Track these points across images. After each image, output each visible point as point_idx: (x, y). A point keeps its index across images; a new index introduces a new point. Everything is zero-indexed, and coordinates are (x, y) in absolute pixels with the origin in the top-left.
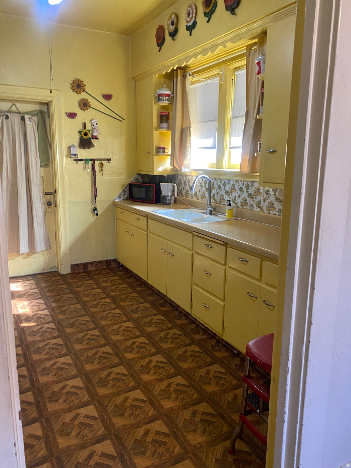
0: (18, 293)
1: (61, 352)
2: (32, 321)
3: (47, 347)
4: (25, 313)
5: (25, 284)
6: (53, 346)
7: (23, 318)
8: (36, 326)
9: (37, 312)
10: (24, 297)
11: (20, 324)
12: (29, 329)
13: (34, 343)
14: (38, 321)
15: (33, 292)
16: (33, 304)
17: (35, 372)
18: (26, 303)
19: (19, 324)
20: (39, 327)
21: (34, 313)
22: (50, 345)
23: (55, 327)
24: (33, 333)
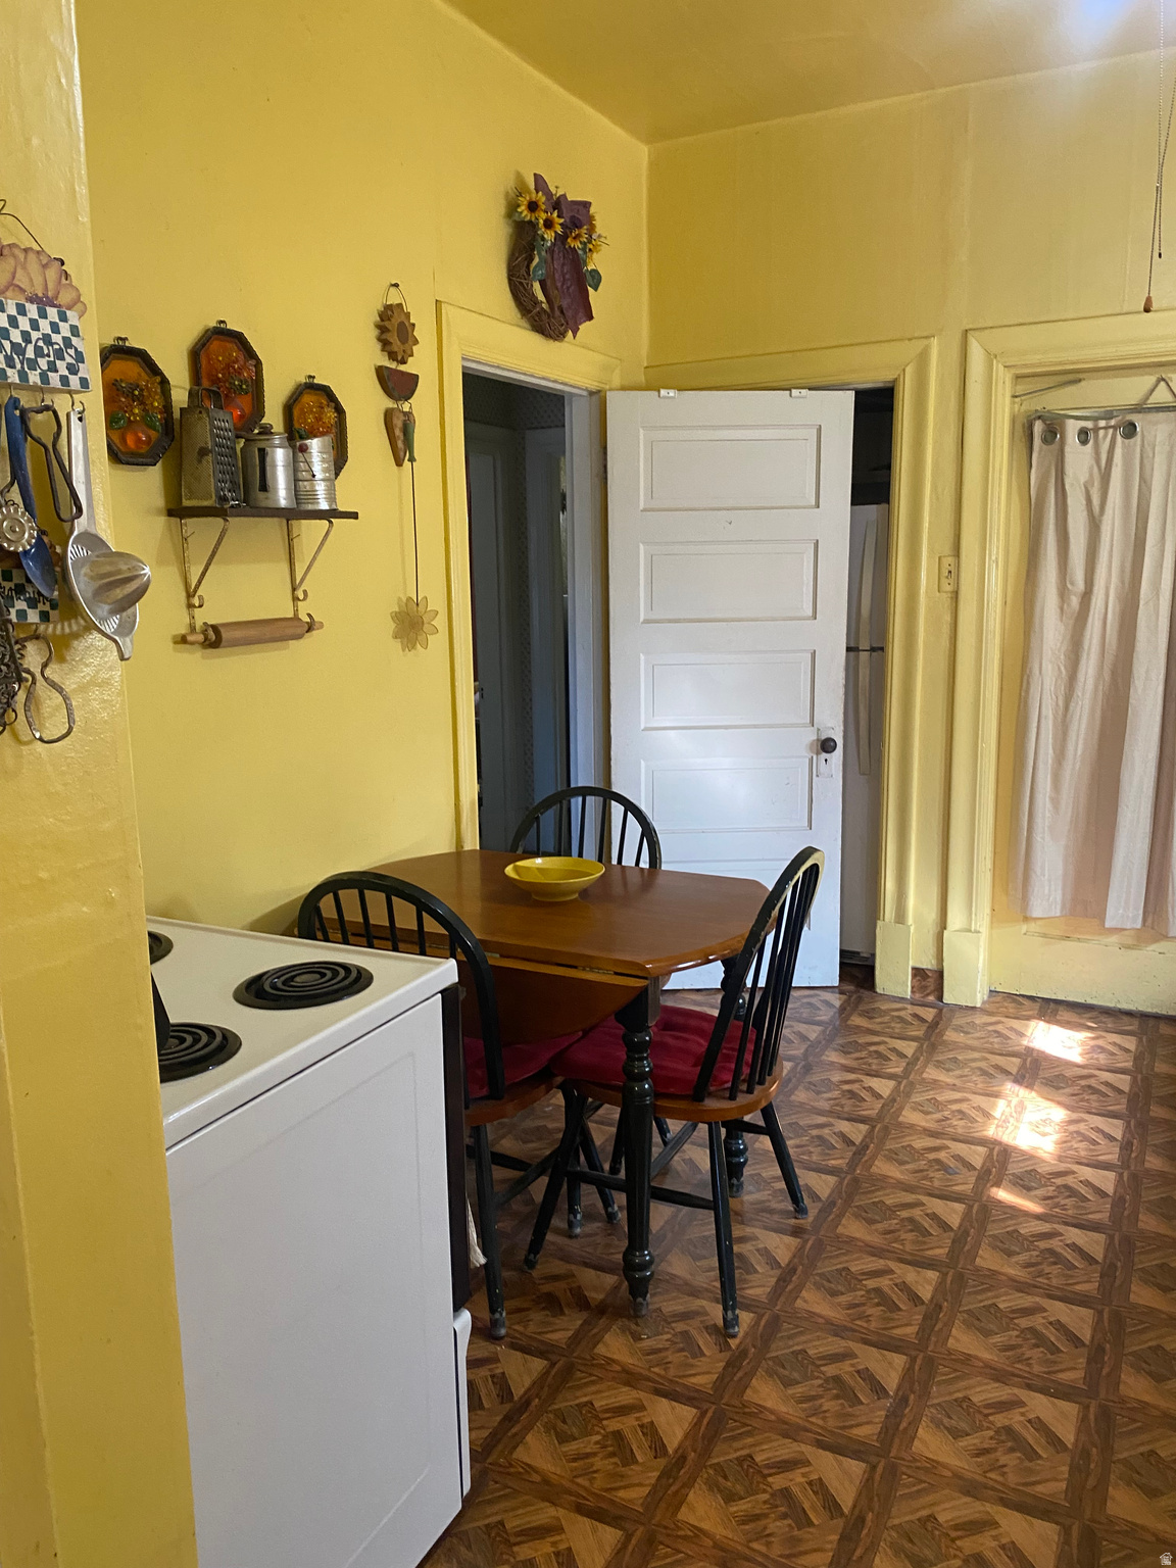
0: (1058, 1066)
1: (1058, 1371)
2: (1037, 1192)
3: (1024, 1323)
4: (1032, 1152)
5: (1100, 1042)
6: (1047, 1328)
7: (1014, 1168)
8: (1038, 1217)
9: (1075, 1168)
10: (1068, 1090)
11: (992, 1186)
12: (1011, 1218)
13: (991, 1280)
14: (1056, 1200)
15: (1107, 1084)
16: (1082, 1127)
17: (925, 1393)
18: (1059, 1114)
19: (988, 1185)
20: (1045, 1227)
21: (1063, 1167)
22: (1037, 1321)
23: (1099, 1257)
24: (1012, 1241)
